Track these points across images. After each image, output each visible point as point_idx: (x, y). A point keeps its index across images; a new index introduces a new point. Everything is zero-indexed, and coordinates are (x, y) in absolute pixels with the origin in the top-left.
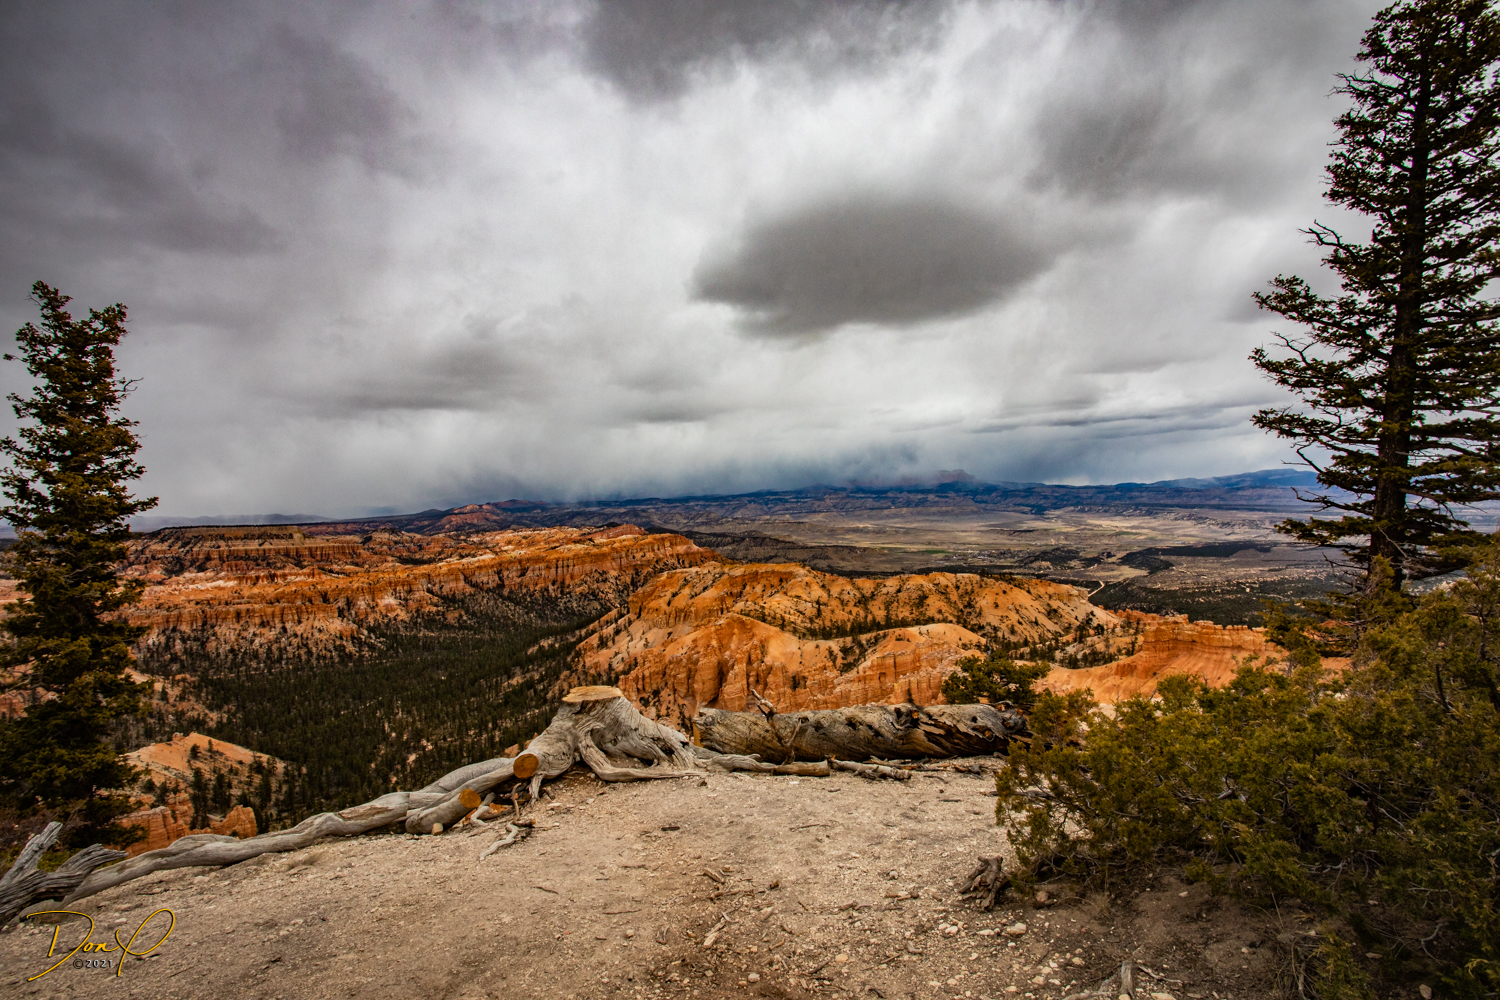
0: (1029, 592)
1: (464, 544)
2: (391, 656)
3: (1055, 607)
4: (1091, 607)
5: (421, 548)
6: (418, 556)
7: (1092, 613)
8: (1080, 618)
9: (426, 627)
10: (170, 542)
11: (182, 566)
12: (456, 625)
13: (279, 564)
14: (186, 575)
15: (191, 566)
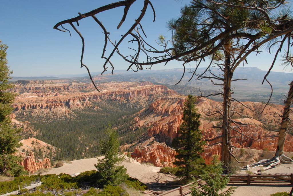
2: (79, 119)
5: (86, 87)
6: (85, 90)
9: (88, 111)
10: (20, 84)
11: (23, 91)
12: (97, 111)
13: (48, 91)
14: (24, 93)
15: (25, 91)
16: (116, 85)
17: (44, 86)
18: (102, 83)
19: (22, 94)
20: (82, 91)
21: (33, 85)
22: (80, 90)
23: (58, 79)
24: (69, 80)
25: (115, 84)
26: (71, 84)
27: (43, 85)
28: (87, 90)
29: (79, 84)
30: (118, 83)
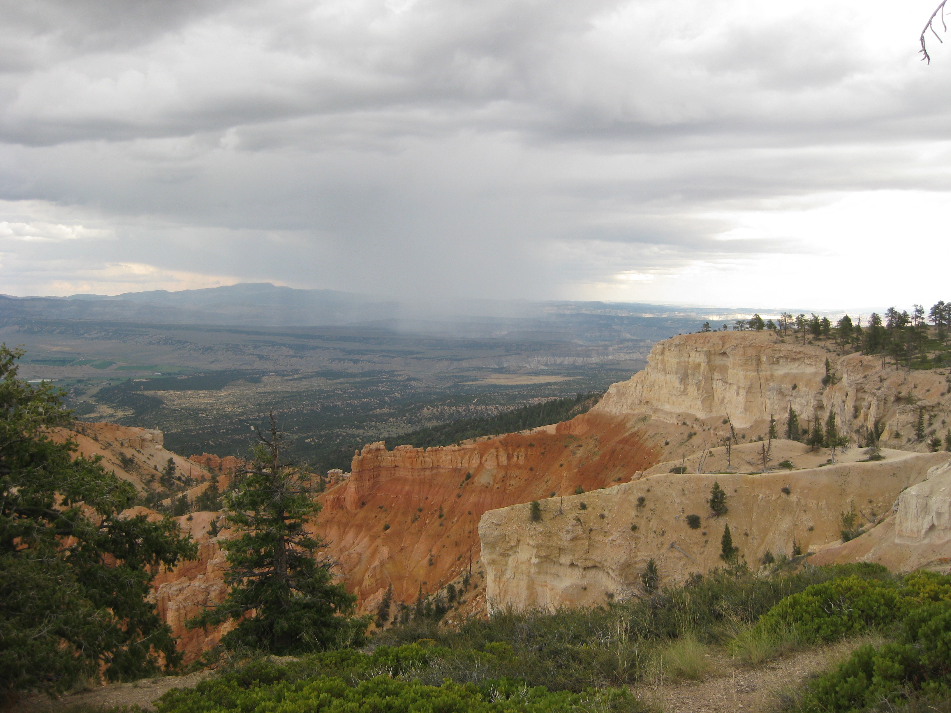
0: (96, 439)
3: (129, 456)
4: (168, 455)
7: (171, 461)
8: (160, 468)
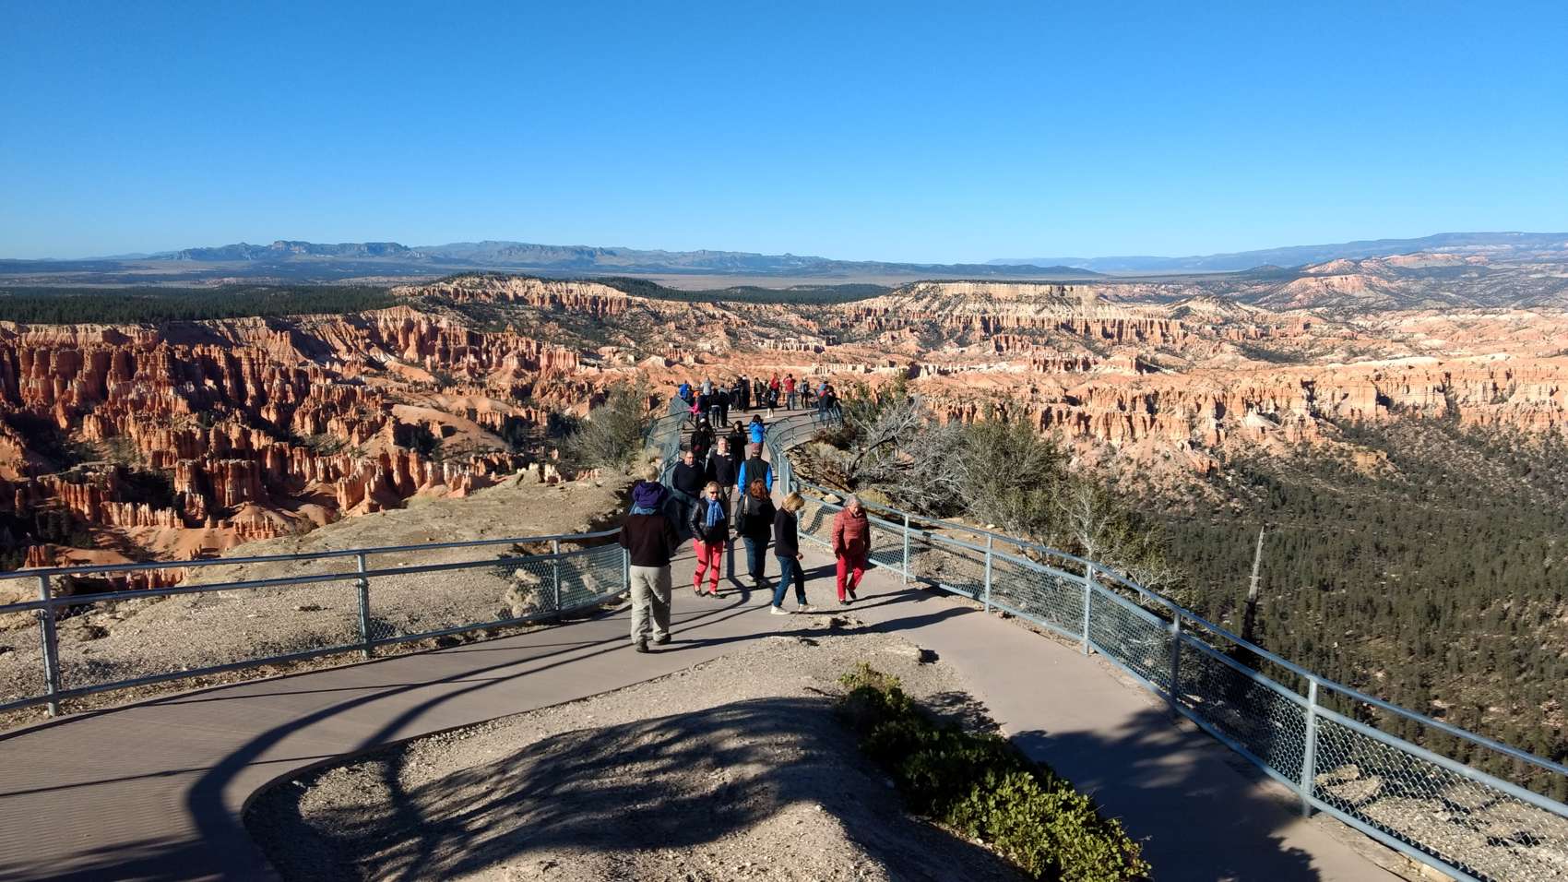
1: (1345, 331)
6: (1272, 346)
10: (925, 300)
11: (940, 335)
12: (1373, 478)
13: (1064, 345)
14: (947, 348)
15: (951, 337)
16: (1463, 325)
17: (1046, 314)
18: (1366, 310)
19: (932, 353)
20: (1253, 353)
21: (989, 307)
22: (1243, 346)
23: (1096, 282)
24: (1160, 285)
25: (1461, 318)
26: (1184, 312)
27: (1038, 307)
28: (1286, 350)
29: (1232, 313)
30: (1484, 313)
